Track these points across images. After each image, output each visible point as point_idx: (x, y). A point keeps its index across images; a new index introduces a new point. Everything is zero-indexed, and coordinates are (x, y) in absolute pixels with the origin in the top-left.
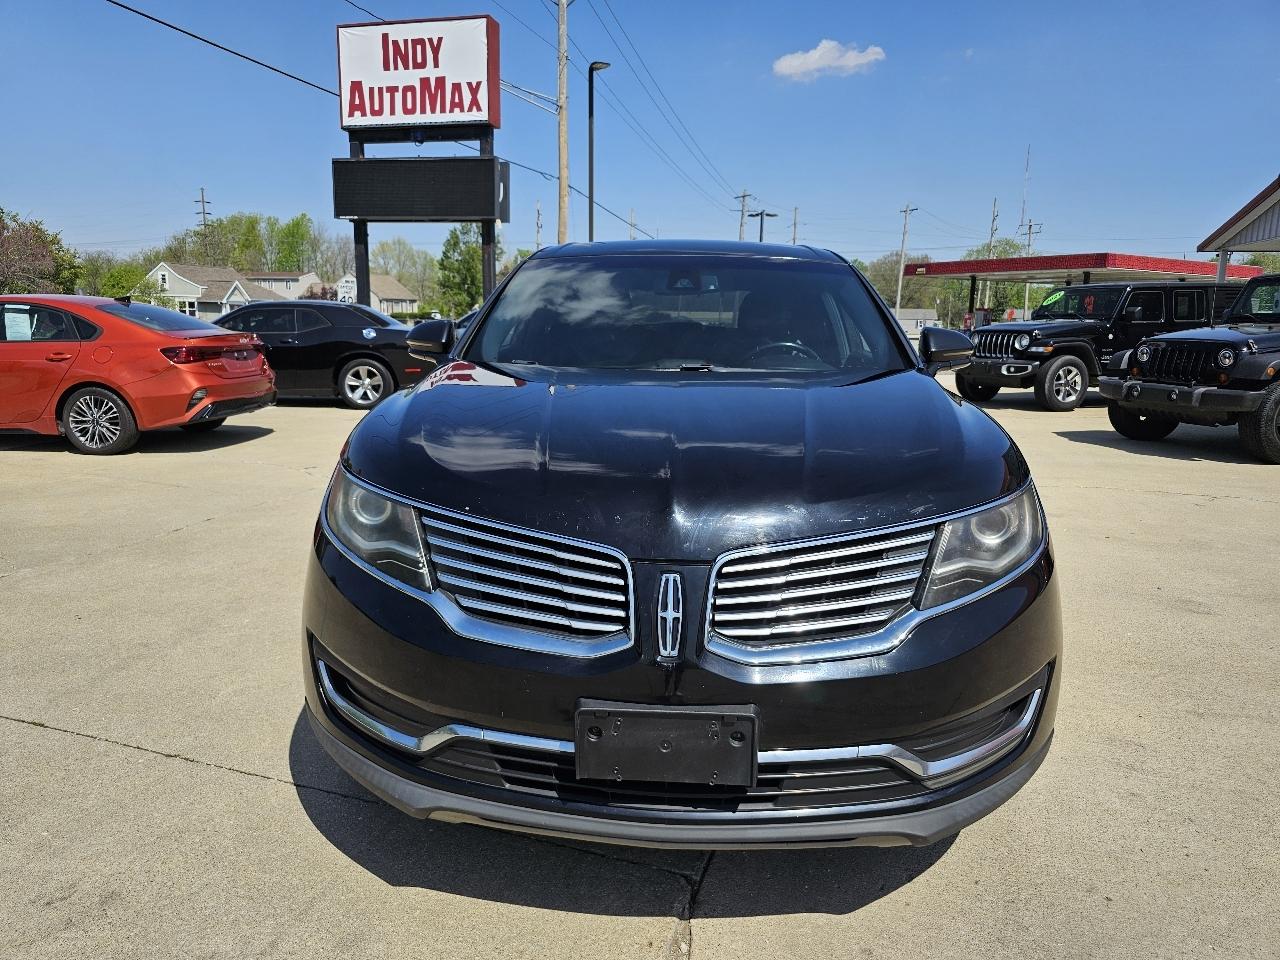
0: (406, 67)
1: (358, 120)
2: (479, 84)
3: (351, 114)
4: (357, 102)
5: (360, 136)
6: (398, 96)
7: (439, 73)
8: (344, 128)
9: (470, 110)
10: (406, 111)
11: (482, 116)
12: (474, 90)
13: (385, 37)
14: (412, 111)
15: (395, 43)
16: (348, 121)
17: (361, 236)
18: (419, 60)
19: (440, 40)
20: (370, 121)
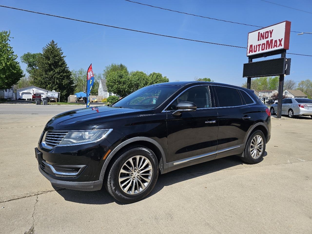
0: (263, 39)
1: (251, 54)
2: (282, 39)
3: (249, 53)
4: (251, 50)
5: (251, 58)
6: (261, 46)
7: (271, 39)
8: (247, 56)
9: (279, 46)
10: (262, 50)
11: (282, 47)
12: (280, 41)
13: (259, 33)
14: (264, 49)
15: (261, 34)
16: (249, 55)
17: (249, 81)
18: (267, 36)
19: (272, 30)
20: (254, 53)
